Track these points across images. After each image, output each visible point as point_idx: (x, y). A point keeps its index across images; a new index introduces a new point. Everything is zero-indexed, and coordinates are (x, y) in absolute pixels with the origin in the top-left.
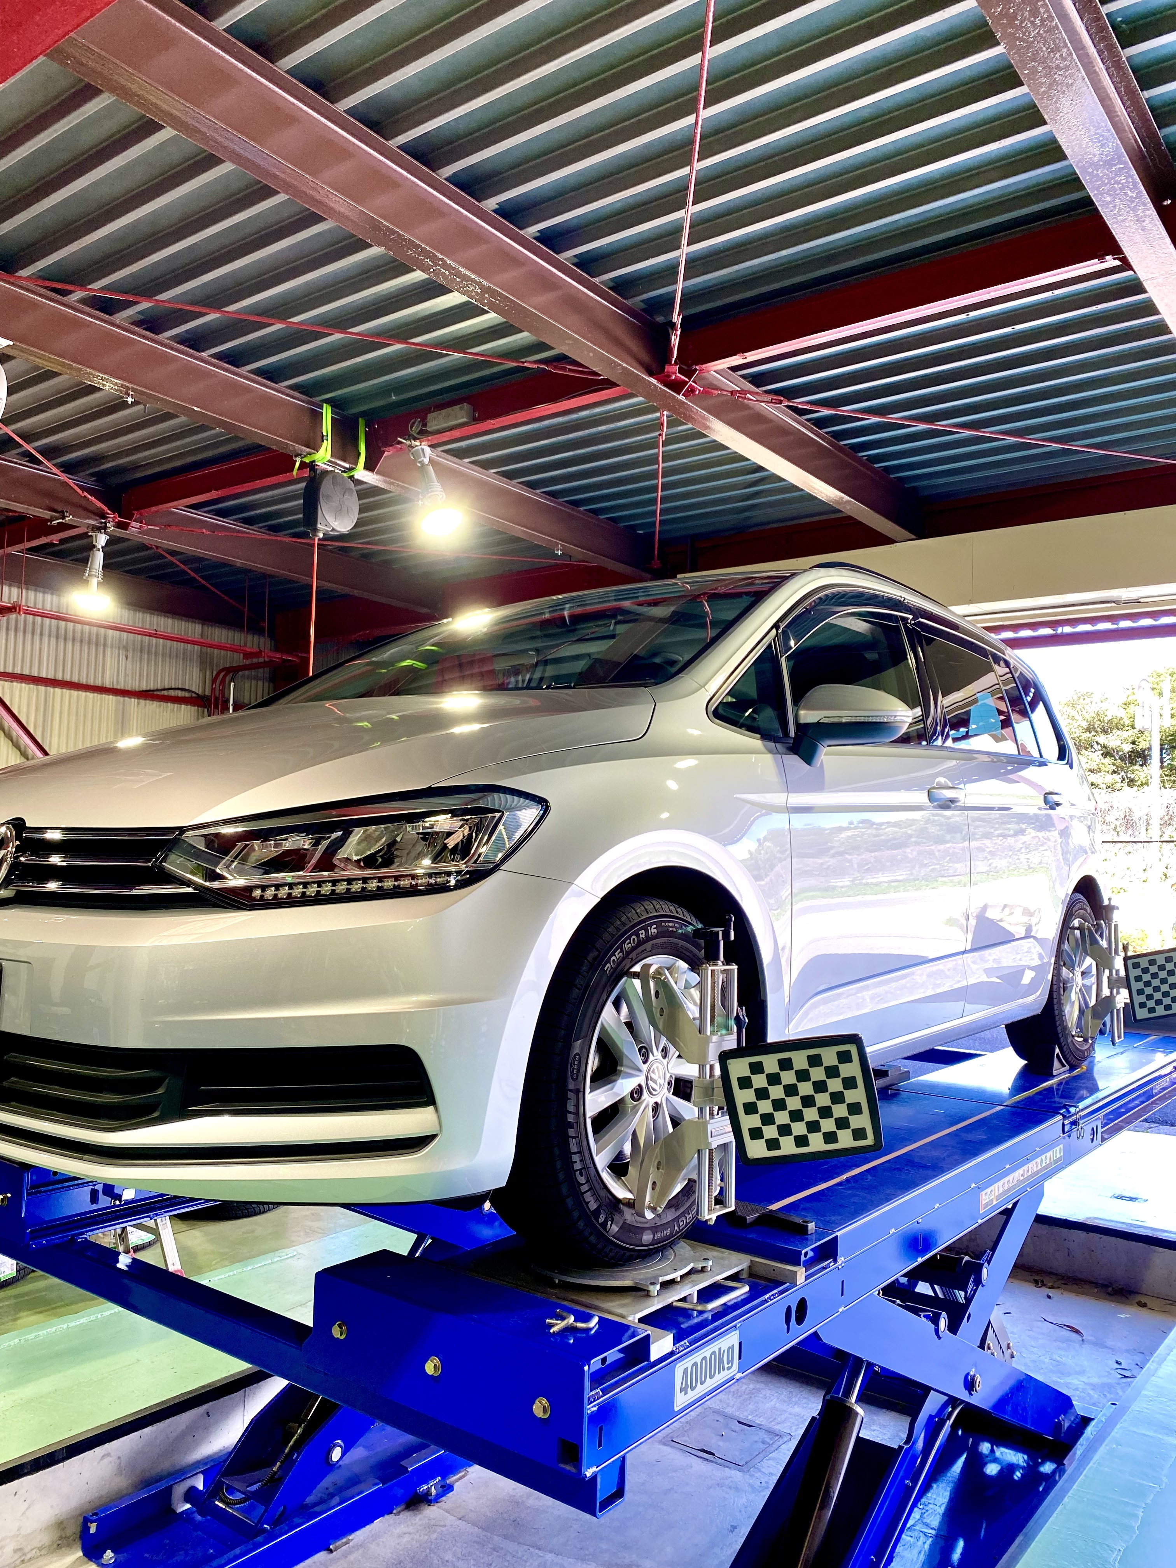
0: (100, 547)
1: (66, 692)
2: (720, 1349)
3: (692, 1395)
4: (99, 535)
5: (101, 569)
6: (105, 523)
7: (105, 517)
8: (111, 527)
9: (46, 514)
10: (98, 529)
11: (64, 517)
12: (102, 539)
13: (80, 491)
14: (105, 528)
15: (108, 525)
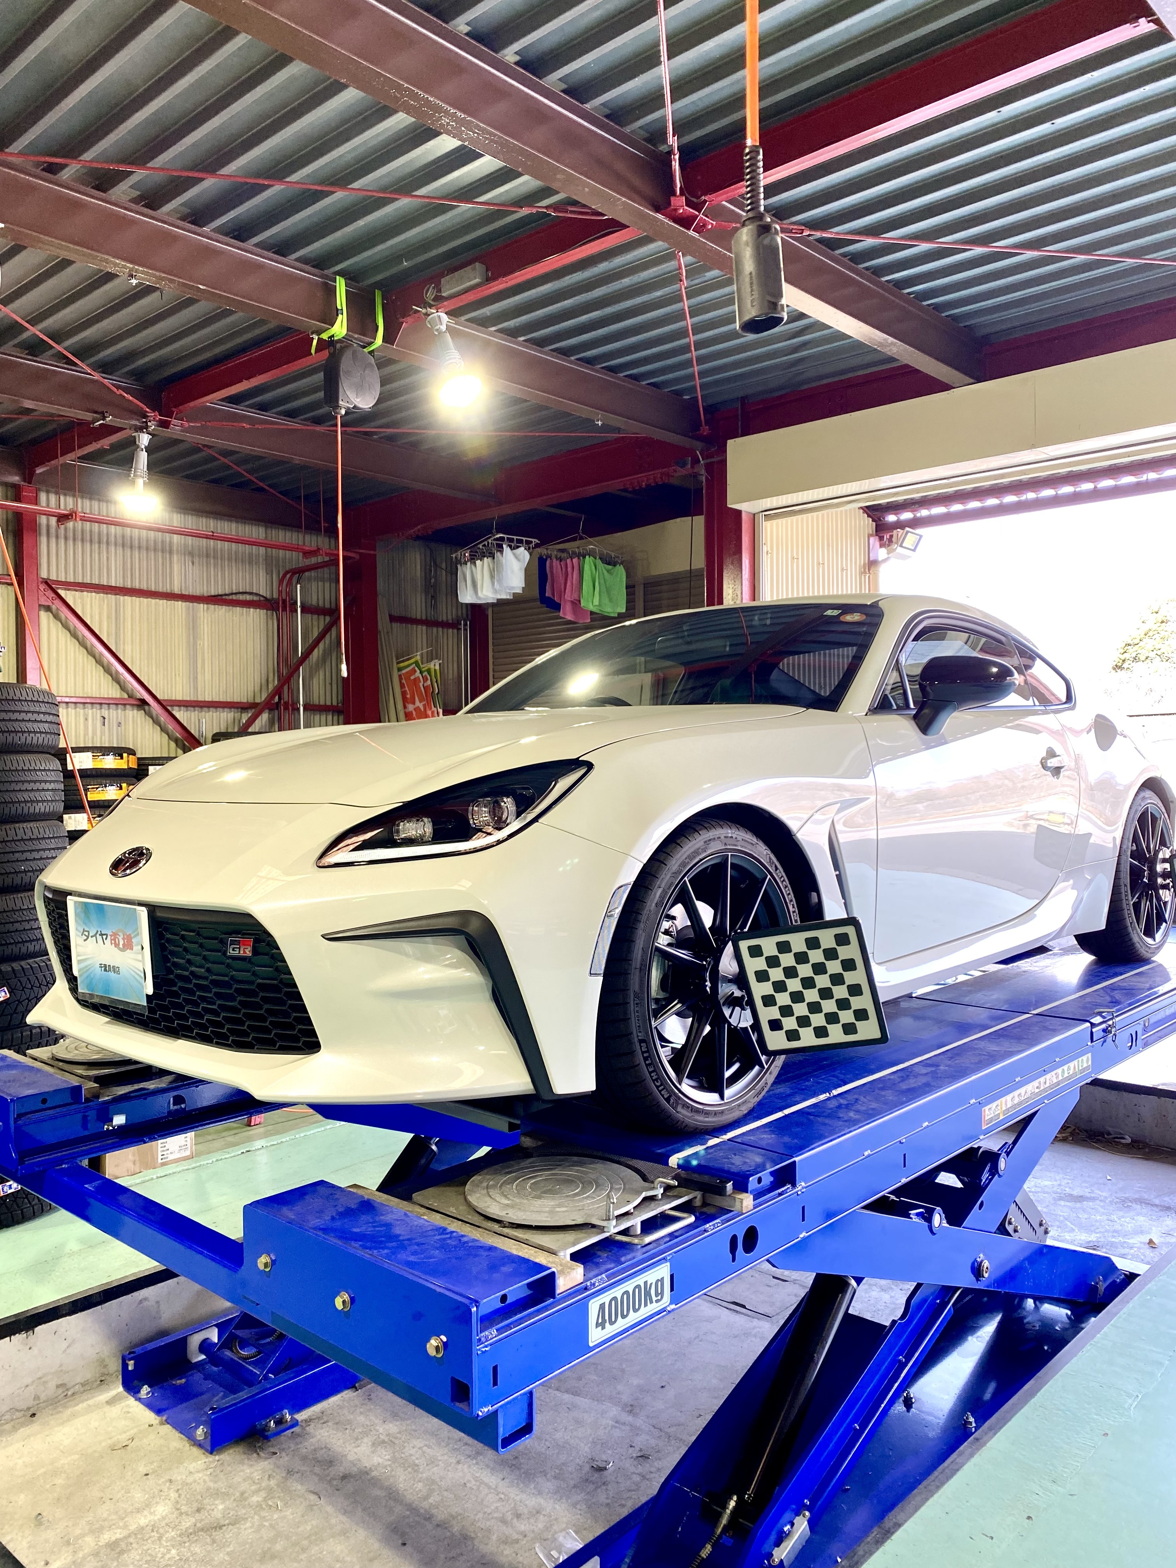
0: (143, 447)
1: (136, 600)
2: (646, 1283)
3: (610, 1330)
4: (141, 435)
5: (145, 469)
6: (146, 422)
7: (145, 417)
8: (152, 426)
9: (88, 416)
10: (140, 429)
11: (104, 418)
12: (144, 439)
13: (115, 390)
14: (147, 427)
15: (149, 424)
